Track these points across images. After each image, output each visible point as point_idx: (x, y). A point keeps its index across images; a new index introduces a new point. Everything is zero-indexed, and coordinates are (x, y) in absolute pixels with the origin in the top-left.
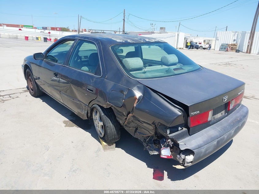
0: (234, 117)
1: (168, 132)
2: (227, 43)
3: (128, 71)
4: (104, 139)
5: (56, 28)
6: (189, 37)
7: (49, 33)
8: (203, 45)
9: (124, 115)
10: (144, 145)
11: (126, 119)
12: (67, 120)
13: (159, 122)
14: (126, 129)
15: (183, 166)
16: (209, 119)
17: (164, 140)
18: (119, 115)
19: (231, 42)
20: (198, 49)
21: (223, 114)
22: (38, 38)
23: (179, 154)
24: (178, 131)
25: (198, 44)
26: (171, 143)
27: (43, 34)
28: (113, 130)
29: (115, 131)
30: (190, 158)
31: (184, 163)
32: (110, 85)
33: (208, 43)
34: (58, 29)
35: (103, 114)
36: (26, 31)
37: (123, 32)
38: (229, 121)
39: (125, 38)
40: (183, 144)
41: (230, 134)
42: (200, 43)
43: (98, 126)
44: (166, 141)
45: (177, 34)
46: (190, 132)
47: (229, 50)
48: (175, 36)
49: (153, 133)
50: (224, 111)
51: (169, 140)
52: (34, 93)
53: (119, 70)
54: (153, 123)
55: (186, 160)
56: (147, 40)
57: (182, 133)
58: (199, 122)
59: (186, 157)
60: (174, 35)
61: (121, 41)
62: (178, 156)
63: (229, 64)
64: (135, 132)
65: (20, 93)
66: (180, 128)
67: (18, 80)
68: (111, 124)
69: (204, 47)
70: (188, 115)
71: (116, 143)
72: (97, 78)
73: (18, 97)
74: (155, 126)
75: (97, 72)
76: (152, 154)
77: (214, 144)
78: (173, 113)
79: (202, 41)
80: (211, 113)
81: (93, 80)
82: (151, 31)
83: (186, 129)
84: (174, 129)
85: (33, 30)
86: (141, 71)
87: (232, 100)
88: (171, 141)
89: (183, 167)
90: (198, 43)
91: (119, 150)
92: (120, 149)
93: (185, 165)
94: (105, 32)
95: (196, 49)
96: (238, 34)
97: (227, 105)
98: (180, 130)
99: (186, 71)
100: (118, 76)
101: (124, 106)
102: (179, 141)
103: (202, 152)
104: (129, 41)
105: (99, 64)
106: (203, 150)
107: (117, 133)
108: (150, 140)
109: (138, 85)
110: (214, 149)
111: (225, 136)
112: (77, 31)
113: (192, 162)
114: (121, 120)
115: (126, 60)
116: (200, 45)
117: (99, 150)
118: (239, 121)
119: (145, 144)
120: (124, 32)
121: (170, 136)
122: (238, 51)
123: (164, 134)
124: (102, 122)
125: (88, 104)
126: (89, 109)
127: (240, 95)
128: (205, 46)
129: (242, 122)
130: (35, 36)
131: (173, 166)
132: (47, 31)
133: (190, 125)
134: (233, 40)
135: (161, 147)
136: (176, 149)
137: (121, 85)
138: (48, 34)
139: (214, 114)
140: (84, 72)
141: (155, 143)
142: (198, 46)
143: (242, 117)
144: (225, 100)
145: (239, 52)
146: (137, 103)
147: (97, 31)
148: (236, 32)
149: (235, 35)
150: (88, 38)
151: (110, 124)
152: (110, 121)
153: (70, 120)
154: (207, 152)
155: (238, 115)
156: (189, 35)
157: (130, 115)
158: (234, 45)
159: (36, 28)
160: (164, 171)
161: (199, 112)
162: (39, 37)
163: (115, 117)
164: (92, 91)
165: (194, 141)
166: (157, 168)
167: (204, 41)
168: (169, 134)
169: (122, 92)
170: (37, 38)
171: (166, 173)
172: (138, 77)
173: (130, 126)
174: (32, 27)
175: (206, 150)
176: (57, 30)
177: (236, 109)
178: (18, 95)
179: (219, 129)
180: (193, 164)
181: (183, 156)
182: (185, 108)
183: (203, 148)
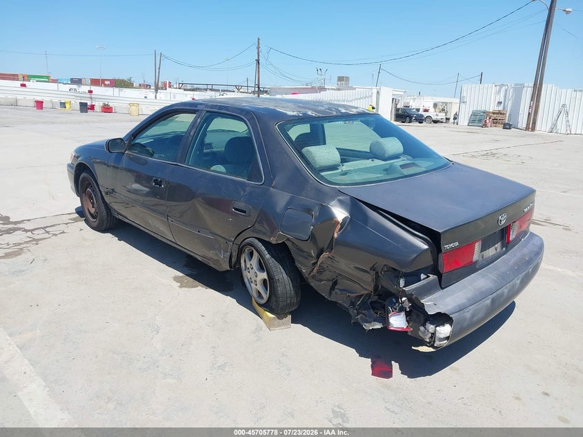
0: (519, 255)
1: (402, 282)
2: (483, 109)
3: (318, 171)
4: (268, 306)
5: (103, 81)
6: (401, 96)
7: (90, 92)
8: (432, 113)
9: (312, 257)
10: (352, 314)
11: (315, 264)
12: (181, 274)
13: (385, 265)
14: (312, 284)
15: (432, 346)
16: (476, 257)
17: (394, 299)
18: (302, 256)
19: (492, 107)
20: (421, 123)
21: (498, 250)
22: (64, 103)
23: (424, 325)
24: (420, 280)
25: (421, 112)
26: (407, 305)
27: (77, 95)
28: (288, 287)
29: (292, 288)
30: (445, 330)
31: (434, 342)
32: (281, 199)
33: (443, 110)
34: (107, 83)
35: (268, 256)
36: (37, 90)
37: (255, 87)
38: (511, 263)
39: (300, 107)
40: (432, 304)
41: (514, 286)
42: (426, 111)
43: (256, 281)
44: (398, 301)
45: (375, 91)
46: (442, 283)
47: (489, 125)
48: (371, 96)
49: (371, 288)
50: (499, 244)
51: (404, 299)
52: (99, 224)
53: (297, 170)
54: (373, 268)
55: (437, 335)
56: (343, 111)
57: (428, 283)
58: (457, 263)
59: (438, 328)
60: (370, 94)
61: (295, 113)
62: (422, 328)
63: (493, 155)
64: (333, 288)
65: (66, 224)
66: (423, 276)
67: (53, 198)
68: (285, 275)
69: (434, 118)
70: (439, 250)
71: (291, 313)
72: (253, 187)
73: (63, 232)
74: (377, 273)
75: (254, 175)
76: (371, 328)
77: (487, 305)
78: (412, 246)
79: (429, 105)
80: (477, 246)
81: (244, 191)
82: (317, 85)
83: (436, 277)
84: (413, 277)
85: (53, 86)
86: (336, 171)
87: (514, 222)
88: (407, 301)
89: (431, 350)
90: (421, 110)
91: (299, 328)
92: (299, 326)
93: (435, 345)
94: (214, 87)
95: (418, 124)
96: (506, 91)
97: (505, 231)
98: (424, 279)
99: (424, 169)
100: (297, 181)
101: (312, 237)
102: (424, 298)
103: (465, 319)
104: (310, 113)
105: (257, 159)
106: (467, 314)
107: (296, 293)
108: (363, 303)
109: (340, 198)
110: (487, 315)
111: (505, 290)
112: (150, 86)
113: (447, 338)
114: (305, 266)
115: (308, 150)
116: (426, 114)
117: (259, 329)
118: (529, 262)
119: (352, 312)
120: (259, 87)
121: (406, 289)
122: (507, 126)
123: (393, 289)
124: (265, 273)
125: (233, 239)
126: (236, 248)
127: (527, 212)
128: (437, 115)
129: (535, 264)
130: (57, 100)
131: (413, 348)
132: (85, 89)
133: (443, 269)
134: (496, 103)
135: (389, 312)
136: (417, 315)
137: (305, 199)
138: (88, 95)
139: (483, 249)
140: (223, 175)
141: (374, 308)
142: (422, 116)
143: (532, 256)
144: (503, 222)
145: (510, 129)
146: (339, 231)
147: (195, 86)
148: (503, 85)
149: (499, 91)
150: (226, 108)
151: (281, 275)
152: (282, 269)
153: (187, 275)
154: (475, 319)
155: (525, 251)
156: (402, 93)
157: (325, 255)
158: (500, 113)
159: (55, 81)
160: (393, 362)
161: (457, 244)
162: (67, 100)
163: (292, 260)
164: (245, 212)
165: (450, 298)
166: (379, 357)
167: (435, 105)
168: (404, 287)
169: (308, 210)
170: (63, 105)
171: (395, 366)
172: (336, 182)
173: (321, 277)
174: (48, 79)
175: (473, 316)
176: (106, 85)
177: (521, 240)
178: (63, 227)
179: (493, 276)
180: (452, 342)
181: (431, 328)
182: (434, 237)
183: (468, 312)
